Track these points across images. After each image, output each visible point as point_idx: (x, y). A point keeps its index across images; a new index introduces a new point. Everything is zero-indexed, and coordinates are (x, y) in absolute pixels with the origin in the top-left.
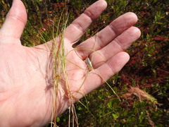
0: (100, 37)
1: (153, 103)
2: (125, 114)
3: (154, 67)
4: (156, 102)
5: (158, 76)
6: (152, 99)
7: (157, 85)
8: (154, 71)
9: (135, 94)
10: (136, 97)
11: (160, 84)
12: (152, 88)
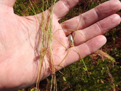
0: (84, 19)
1: (112, 62)
2: (92, 68)
3: (114, 36)
4: (114, 61)
5: (116, 43)
6: (112, 59)
7: (116, 49)
8: (114, 39)
9: (99, 55)
10: (100, 57)
11: (117, 49)
12: (111, 51)
